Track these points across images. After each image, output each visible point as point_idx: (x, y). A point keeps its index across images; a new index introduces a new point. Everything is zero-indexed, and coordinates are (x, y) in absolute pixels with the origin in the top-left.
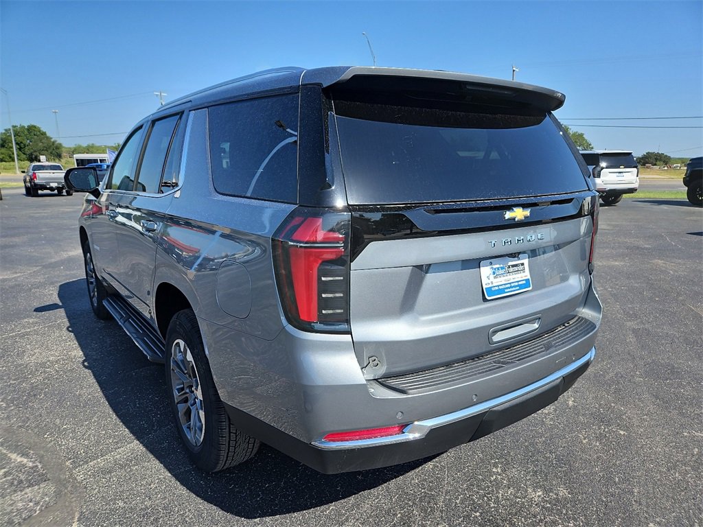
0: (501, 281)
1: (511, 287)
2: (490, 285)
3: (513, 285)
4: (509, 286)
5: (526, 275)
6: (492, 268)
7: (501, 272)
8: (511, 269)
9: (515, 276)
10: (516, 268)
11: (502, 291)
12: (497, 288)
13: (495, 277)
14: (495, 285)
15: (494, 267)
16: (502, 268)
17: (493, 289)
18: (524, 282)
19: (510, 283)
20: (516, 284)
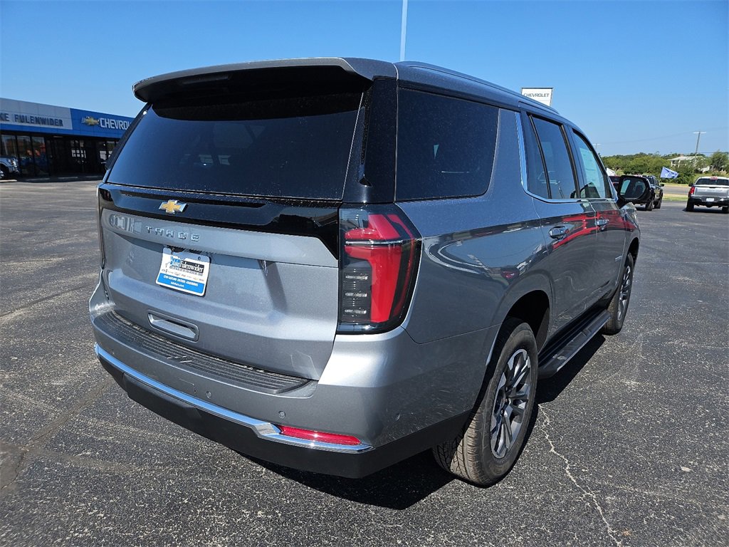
0: (173, 272)
1: (176, 282)
2: (164, 273)
3: (179, 280)
4: (175, 279)
5: (203, 279)
6: (172, 258)
7: (177, 264)
8: (185, 266)
9: (185, 273)
10: (192, 267)
11: (169, 282)
12: (167, 277)
13: (171, 267)
14: (168, 273)
15: (175, 257)
16: (179, 261)
17: (165, 277)
18: (197, 285)
19: (177, 278)
20: (184, 282)
